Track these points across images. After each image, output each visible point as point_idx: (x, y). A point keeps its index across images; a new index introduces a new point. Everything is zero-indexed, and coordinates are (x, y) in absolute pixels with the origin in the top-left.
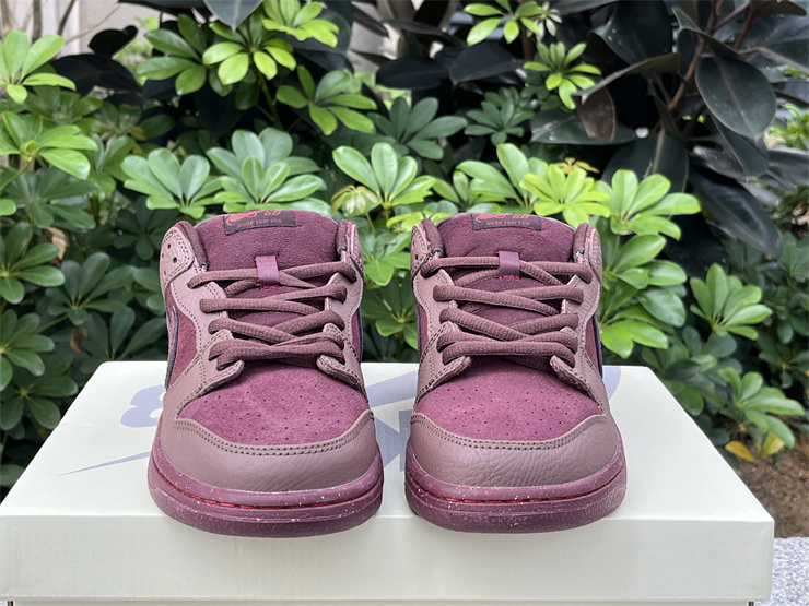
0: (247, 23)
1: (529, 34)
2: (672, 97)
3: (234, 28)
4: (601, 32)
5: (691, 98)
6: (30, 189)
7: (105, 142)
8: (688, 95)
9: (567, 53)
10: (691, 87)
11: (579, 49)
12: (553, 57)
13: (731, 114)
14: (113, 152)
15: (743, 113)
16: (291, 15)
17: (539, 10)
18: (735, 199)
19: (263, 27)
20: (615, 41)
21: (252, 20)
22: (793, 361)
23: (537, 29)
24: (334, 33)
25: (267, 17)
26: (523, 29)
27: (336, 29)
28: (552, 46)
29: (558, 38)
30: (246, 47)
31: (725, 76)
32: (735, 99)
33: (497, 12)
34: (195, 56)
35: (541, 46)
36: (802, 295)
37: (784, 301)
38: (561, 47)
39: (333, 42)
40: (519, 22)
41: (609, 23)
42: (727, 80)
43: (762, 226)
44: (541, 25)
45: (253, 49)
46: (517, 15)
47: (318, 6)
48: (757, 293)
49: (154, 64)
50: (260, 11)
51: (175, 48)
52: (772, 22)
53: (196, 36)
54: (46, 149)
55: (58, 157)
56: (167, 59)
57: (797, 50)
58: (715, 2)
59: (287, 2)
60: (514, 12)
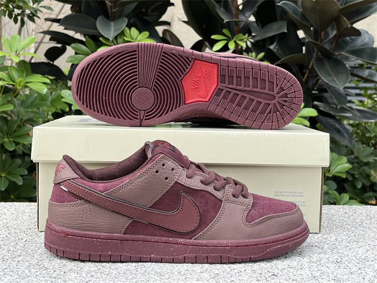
0: (116, 38)
1: (240, 47)
2: (303, 77)
3: (111, 39)
4: (272, 47)
5: (312, 77)
6: (19, 105)
7: (51, 93)
8: (310, 75)
9: (256, 57)
10: (312, 71)
11: (262, 55)
13: (330, 79)
14: (55, 97)
15: (335, 79)
16: (135, 37)
17: (243, 37)
18: (333, 123)
19: (124, 40)
20: (278, 51)
21: (118, 37)
22: (362, 197)
23: (244, 45)
25: (125, 36)
26: (237, 45)
28: (250, 54)
29: (252, 50)
31: (326, 64)
32: (331, 73)
33: (226, 38)
36: (366, 168)
37: (357, 170)
38: (254, 54)
40: (235, 42)
41: (275, 44)
42: (327, 66)
43: (345, 134)
44: (245, 44)
46: (234, 39)
47: (147, 34)
48: (345, 159)
49: (74, 58)
50: (122, 34)
51: (83, 51)
52: (346, 43)
53: (93, 47)
54: (28, 82)
55: (32, 85)
56: (80, 55)
57: (358, 53)
58: (321, 32)
59: (134, 31)
60: (233, 38)
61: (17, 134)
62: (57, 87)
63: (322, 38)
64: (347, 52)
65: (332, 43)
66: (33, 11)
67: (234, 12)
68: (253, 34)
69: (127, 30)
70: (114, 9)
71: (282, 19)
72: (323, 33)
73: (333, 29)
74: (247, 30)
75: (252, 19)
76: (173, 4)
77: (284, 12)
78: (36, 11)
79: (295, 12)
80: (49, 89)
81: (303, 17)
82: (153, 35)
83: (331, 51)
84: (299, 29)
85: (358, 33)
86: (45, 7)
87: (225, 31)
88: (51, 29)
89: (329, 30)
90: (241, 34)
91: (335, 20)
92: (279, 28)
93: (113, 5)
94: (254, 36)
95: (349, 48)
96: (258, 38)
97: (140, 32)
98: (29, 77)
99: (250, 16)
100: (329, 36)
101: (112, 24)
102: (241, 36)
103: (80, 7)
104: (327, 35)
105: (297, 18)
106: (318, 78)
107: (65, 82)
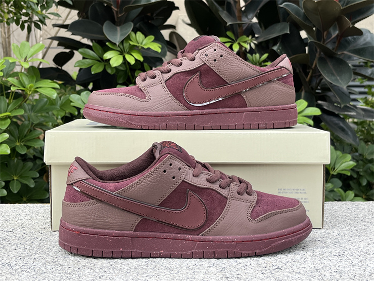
0: (122, 42)
1: (244, 49)
2: (307, 77)
3: (117, 44)
4: (275, 48)
5: (315, 76)
6: (29, 110)
7: (60, 98)
8: (314, 75)
9: (260, 58)
10: (316, 70)
11: (265, 56)
12: (254, 59)
13: (333, 78)
14: (64, 102)
15: (338, 78)
16: (141, 41)
17: (247, 39)
18: (337, 122)
19: (130, 44)
21: (124, 41)
22: (367, 194)
23: (248, 47)
24: (160, 47)
25: (131, 41)
26: (241, 46)
27: (160, 46)
28: (254, 55)
29: (256, 51)
30: (122, 53)
31: (329, 63)
32: (334, 72)
33: (230, 40)
34: (100, 59)
35: (249, 55)
36: (370, 165)
37: (362, 167)
38: (258, 55)
39: (159, 51)
40: (239, 44)
41: (278, 44)
42: (330, 65)
43: (350, 133)
44: (249, 45)
45: (125, 54)
46: (238, 41)
47: (152, 38)
48: (349, 157)
49: (82, 62)
50: (128, 38)
51: (91, 56)
52: (349, 43)
53: (100, 52)
54: (37, 88)
55: (43, 91)
56: (87, 60)
57: (360, 52)
58: (324, 32)
59: (140, 35)
60: (236, 41)
61: (28, 138)
62: (66, 91)
63: (325, 38)
64: (349, 51)
65: (334, 43)
66: (41, 18)
67: (237, 14)
68: (256, 36)
69: (133, 34)
70: (120, 13)
71: (284, 20)
72: (325, 33)
73: (335, 30)
74: (250, 32)
75: (255, 20)
76: (177, 8)
77: (286, 13)
78: (44, 18)
79: (297, 13)
80: (58, 94)
81: (306, 18)
82: (159, 39)
83: (334, 51)
84: (301, 30)
85: (359, 32)
86: (52, 14)
87: (229, 33)
88: (59, 35)
89: (331, 30)
90: (245, 36)
91: (337, 20)
92: (282, 29)
93: (119, 10)
94: (258, 37)
95: (351, 47)
96: (261, 40)
97: (146, 36)
98: (38, 82)
99: (252, 18)
100: (331, 36)
101: (118, 28)
102: (245, 38)
103: (87, 13)
104: (329, 35)
105: (299, 19)
106: (321, 77)
107: (74, 86)
